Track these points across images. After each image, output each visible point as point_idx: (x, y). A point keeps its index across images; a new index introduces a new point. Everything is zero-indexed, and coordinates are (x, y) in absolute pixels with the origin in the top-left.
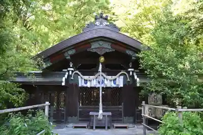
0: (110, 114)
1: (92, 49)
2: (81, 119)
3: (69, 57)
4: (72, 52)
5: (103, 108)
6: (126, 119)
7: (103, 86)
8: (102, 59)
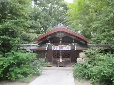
0: (65, 61)
2: (53, 63)
3: (48, 39)
4: (49, 37)
5: (62, 59)
6: (72, 63)
7: (62, 50)
8: (61, 39)
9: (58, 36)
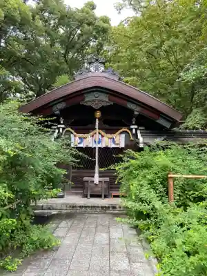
1: (86, 102)
3: (58, 112)
4: (62, 106)
5: (100, 172)
7: (100, 146)
8: (98, 114)
9: (89, 104)
